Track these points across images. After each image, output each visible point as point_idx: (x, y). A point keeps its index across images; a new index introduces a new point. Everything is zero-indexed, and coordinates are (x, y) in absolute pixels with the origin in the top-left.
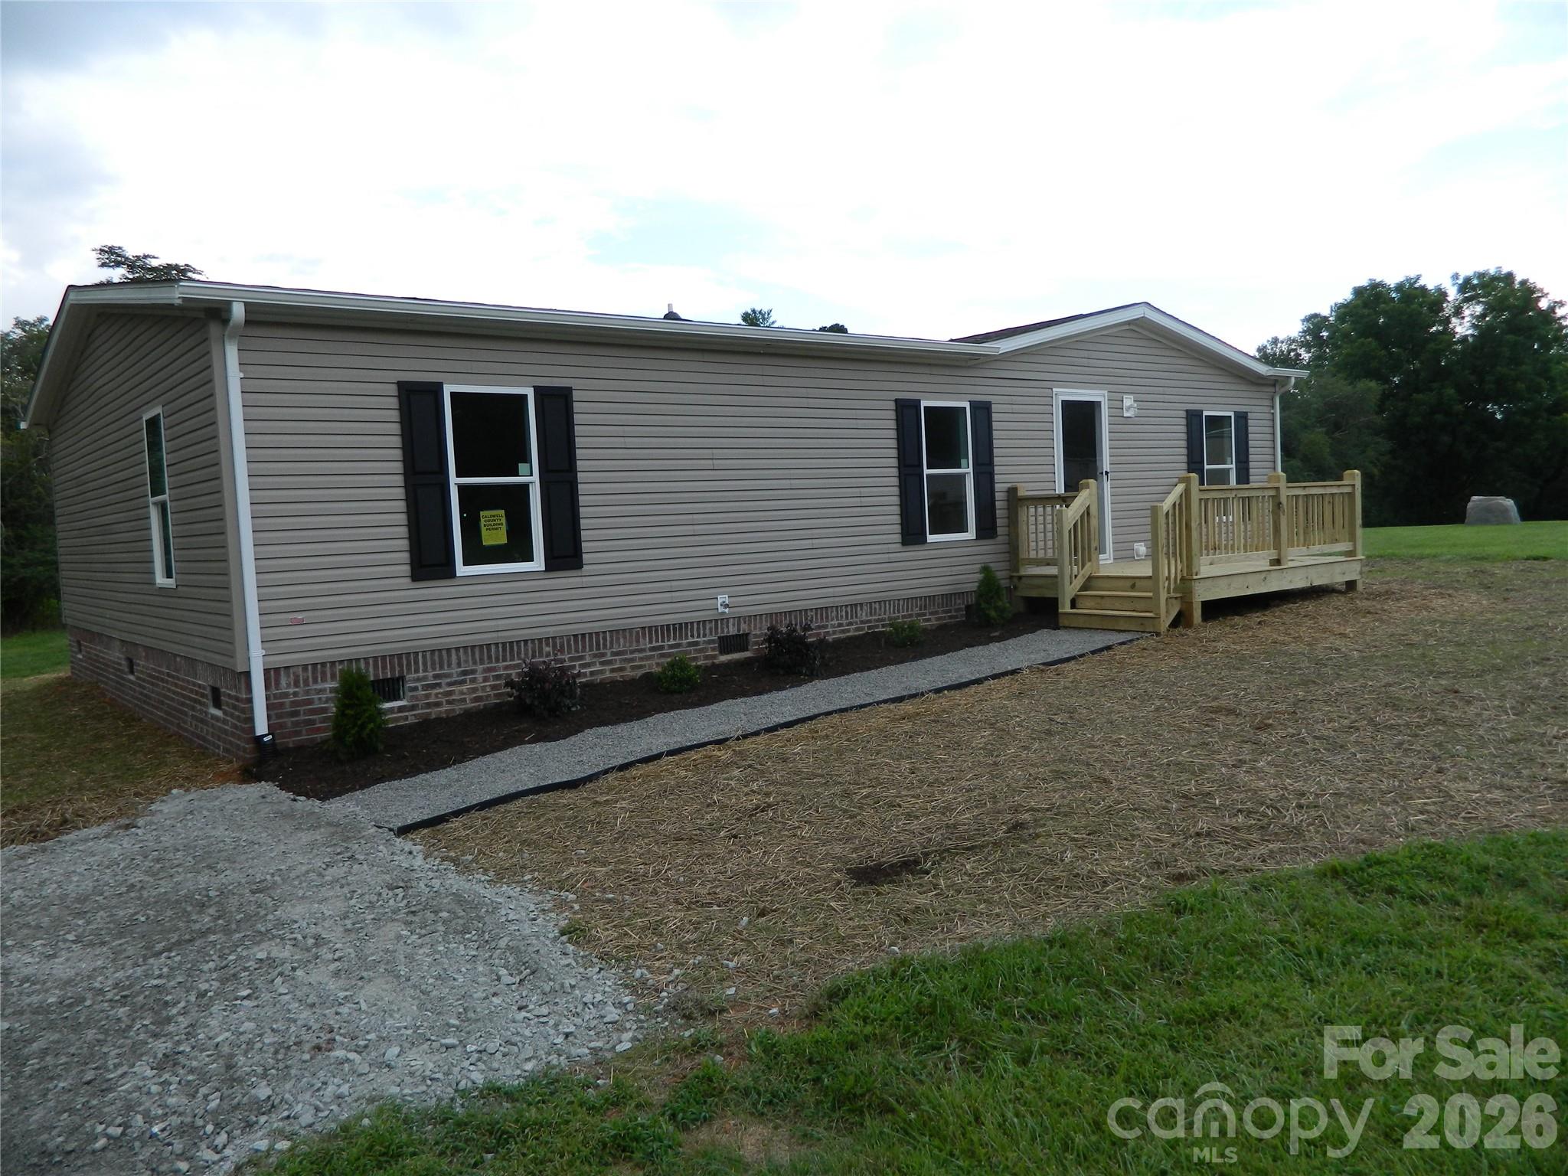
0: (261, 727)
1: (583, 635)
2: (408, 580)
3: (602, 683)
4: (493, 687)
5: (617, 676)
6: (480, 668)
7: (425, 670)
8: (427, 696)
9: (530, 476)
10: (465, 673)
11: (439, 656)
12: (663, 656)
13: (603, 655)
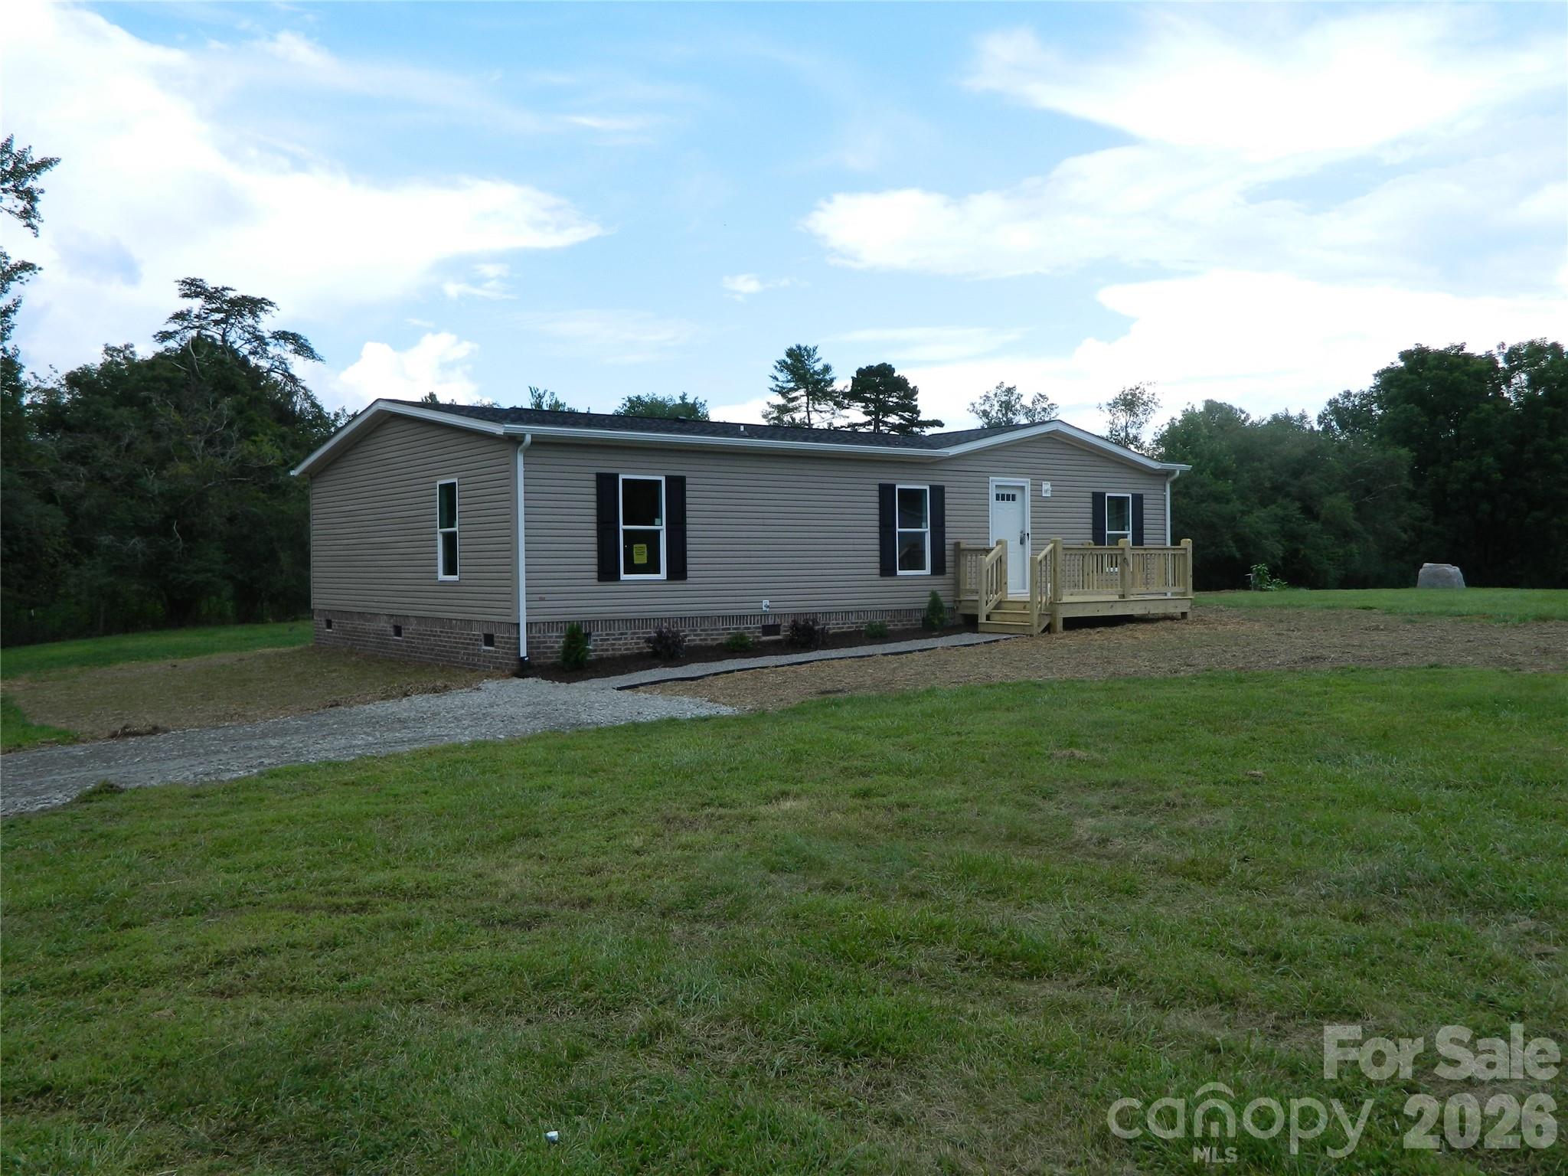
0: (523, 653)
1: (685, 618)
2: (596, 580)
3: (695, 647)
4: (636, 644)
5: (703, 643)
6: (630, 632)
7: (602, 630)
8: (602, 645)
9: (661, 527)
10: (622, 634)
11: (609, 623)
12: (729, 634)
13: (696, 630)
